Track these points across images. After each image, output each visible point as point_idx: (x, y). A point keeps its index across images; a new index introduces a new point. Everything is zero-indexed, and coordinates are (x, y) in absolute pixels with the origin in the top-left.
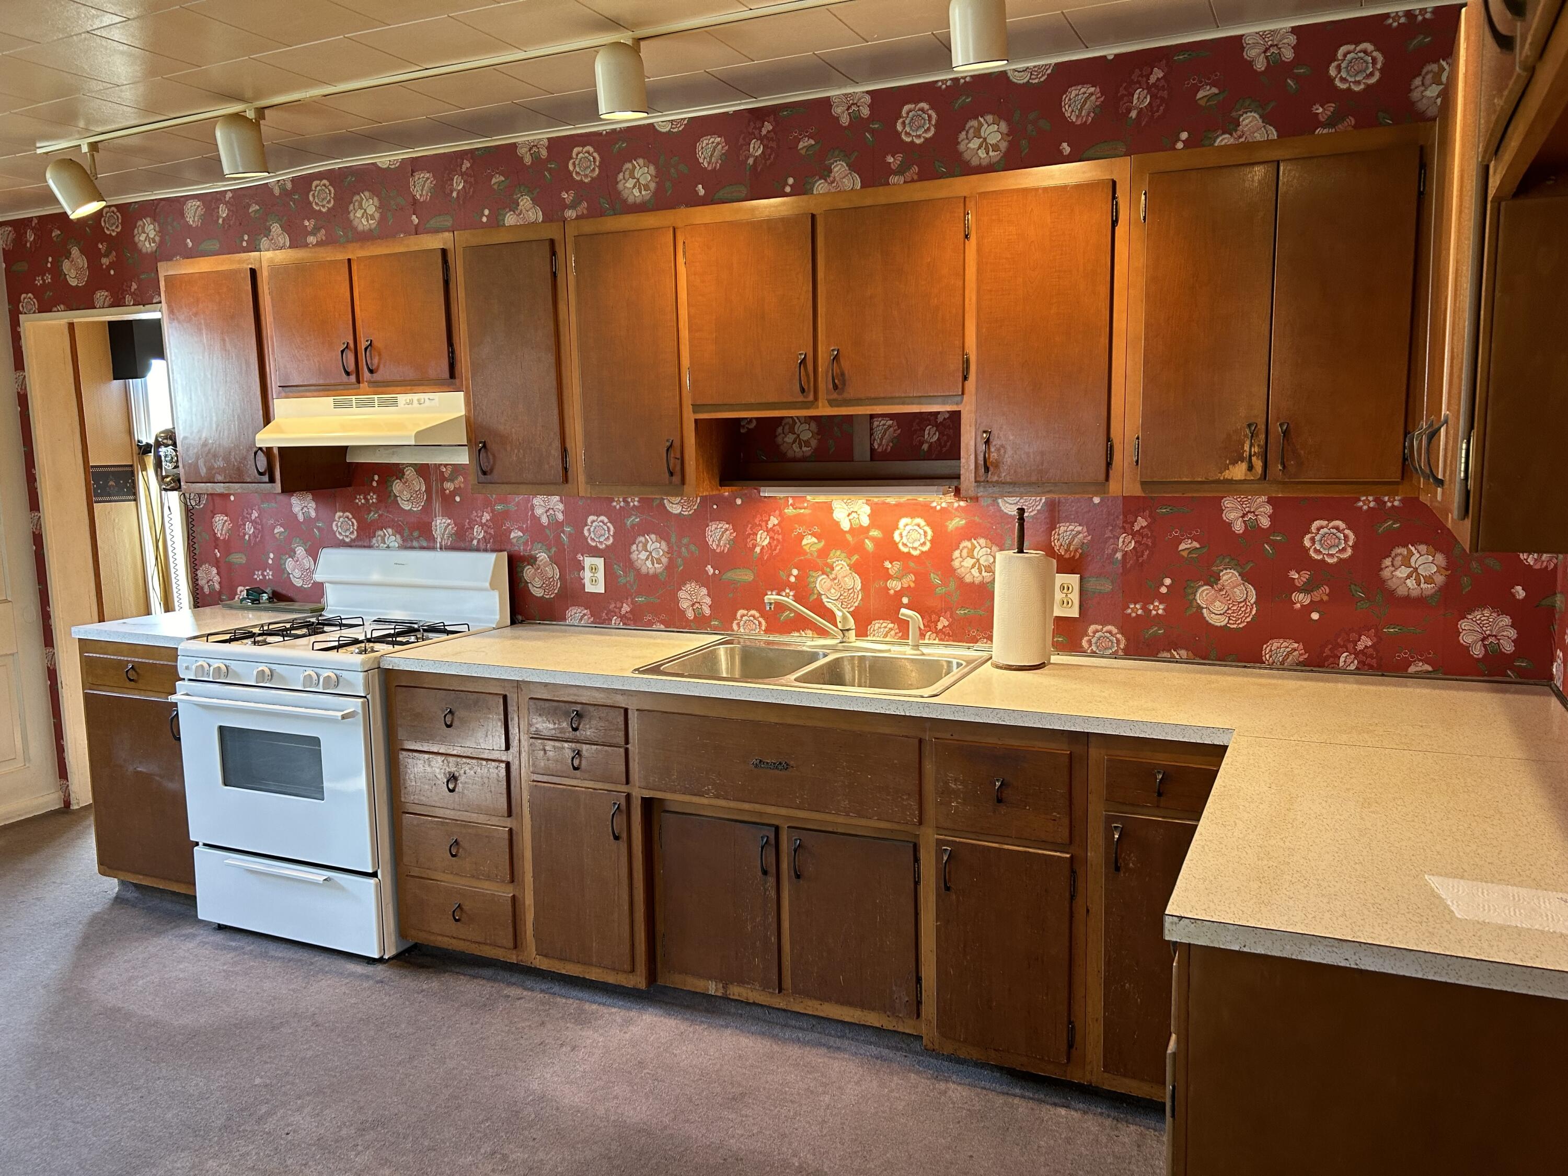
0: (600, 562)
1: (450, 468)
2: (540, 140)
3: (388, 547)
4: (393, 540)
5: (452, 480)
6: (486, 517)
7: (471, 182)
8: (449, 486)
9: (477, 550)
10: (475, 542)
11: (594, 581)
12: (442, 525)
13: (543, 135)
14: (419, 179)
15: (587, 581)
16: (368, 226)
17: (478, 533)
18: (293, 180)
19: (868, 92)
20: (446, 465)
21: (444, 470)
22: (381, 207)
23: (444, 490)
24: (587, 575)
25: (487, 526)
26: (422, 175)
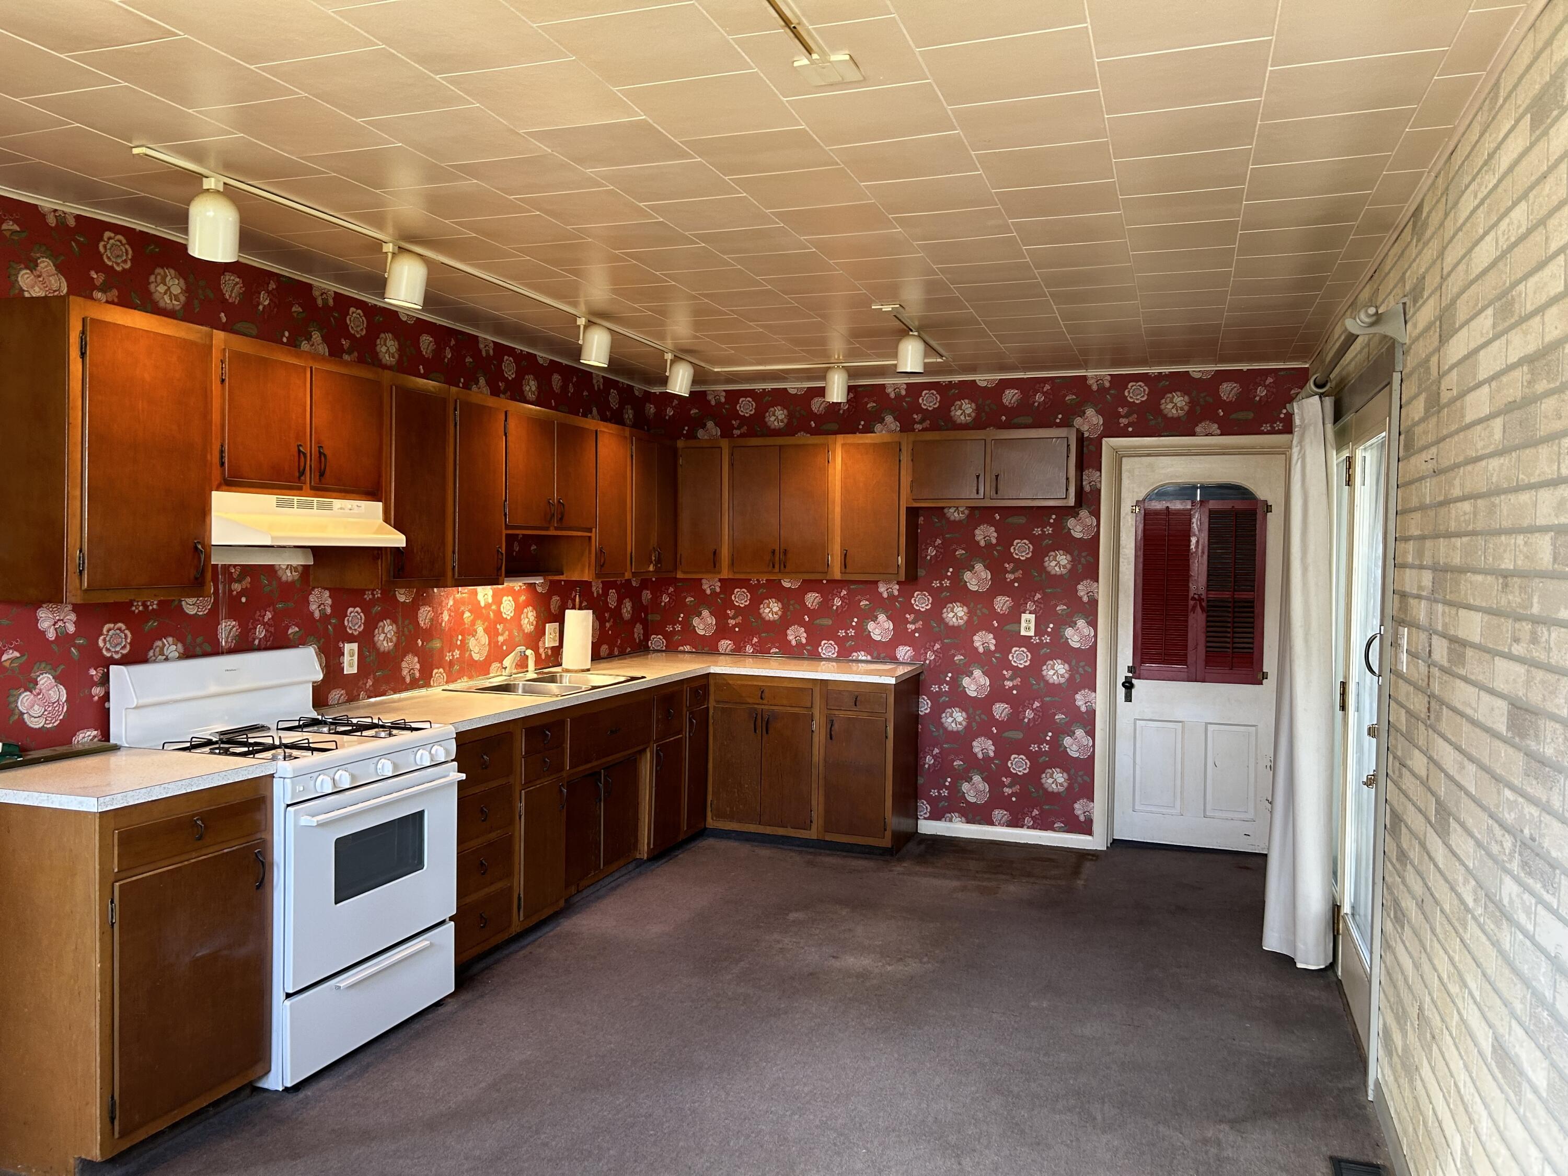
0: (355, 646)
1: (238, 569)
2: (329, 290)
3: (167, 659)
4: (172, 648)
5: (239, 581)
6: (269, 615)
7: (275, 303)
8: (237, 587)
9: (259, 649)
10: (257, 642)
11: (351, 665)
12: (227, 630)
13: (334, 287)
14: (229, 280)
15: (346, 665)
16: (171, 305)
17: (260, 632)
18: (78, 218)
19: (493, 342)
20: (235, 566)
21: (233, 571)
22: (188, 290)
23: (231, 591)
24: (346, 659)
25: (268, 624)
26: (232, 278)
